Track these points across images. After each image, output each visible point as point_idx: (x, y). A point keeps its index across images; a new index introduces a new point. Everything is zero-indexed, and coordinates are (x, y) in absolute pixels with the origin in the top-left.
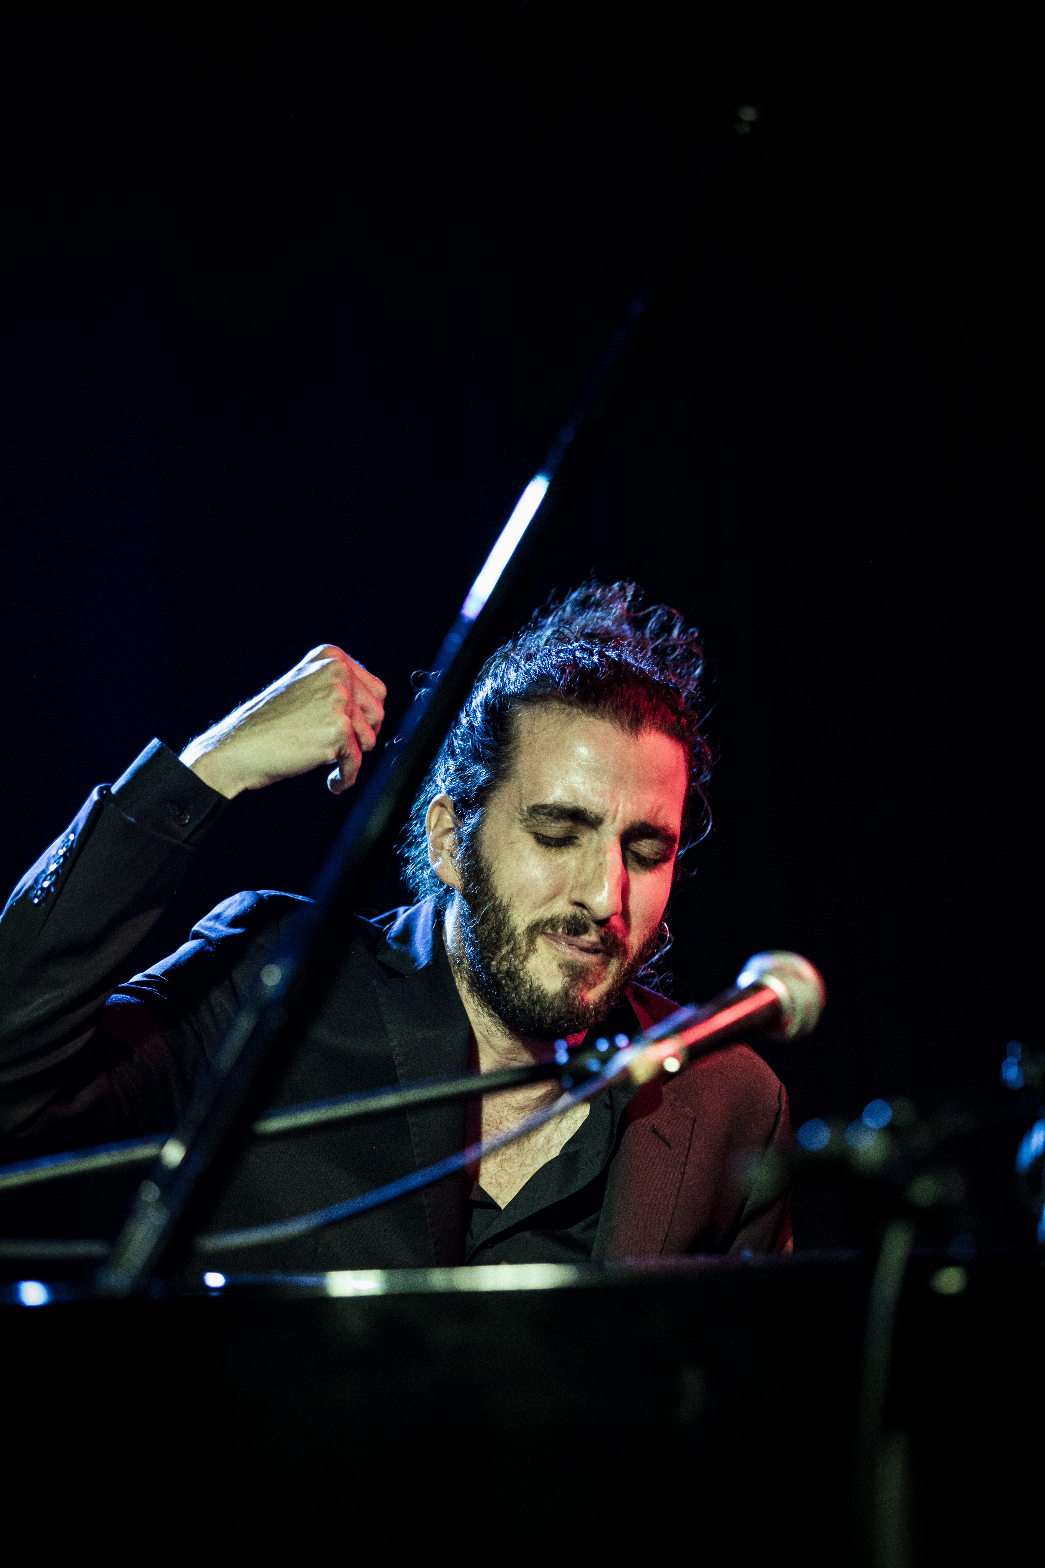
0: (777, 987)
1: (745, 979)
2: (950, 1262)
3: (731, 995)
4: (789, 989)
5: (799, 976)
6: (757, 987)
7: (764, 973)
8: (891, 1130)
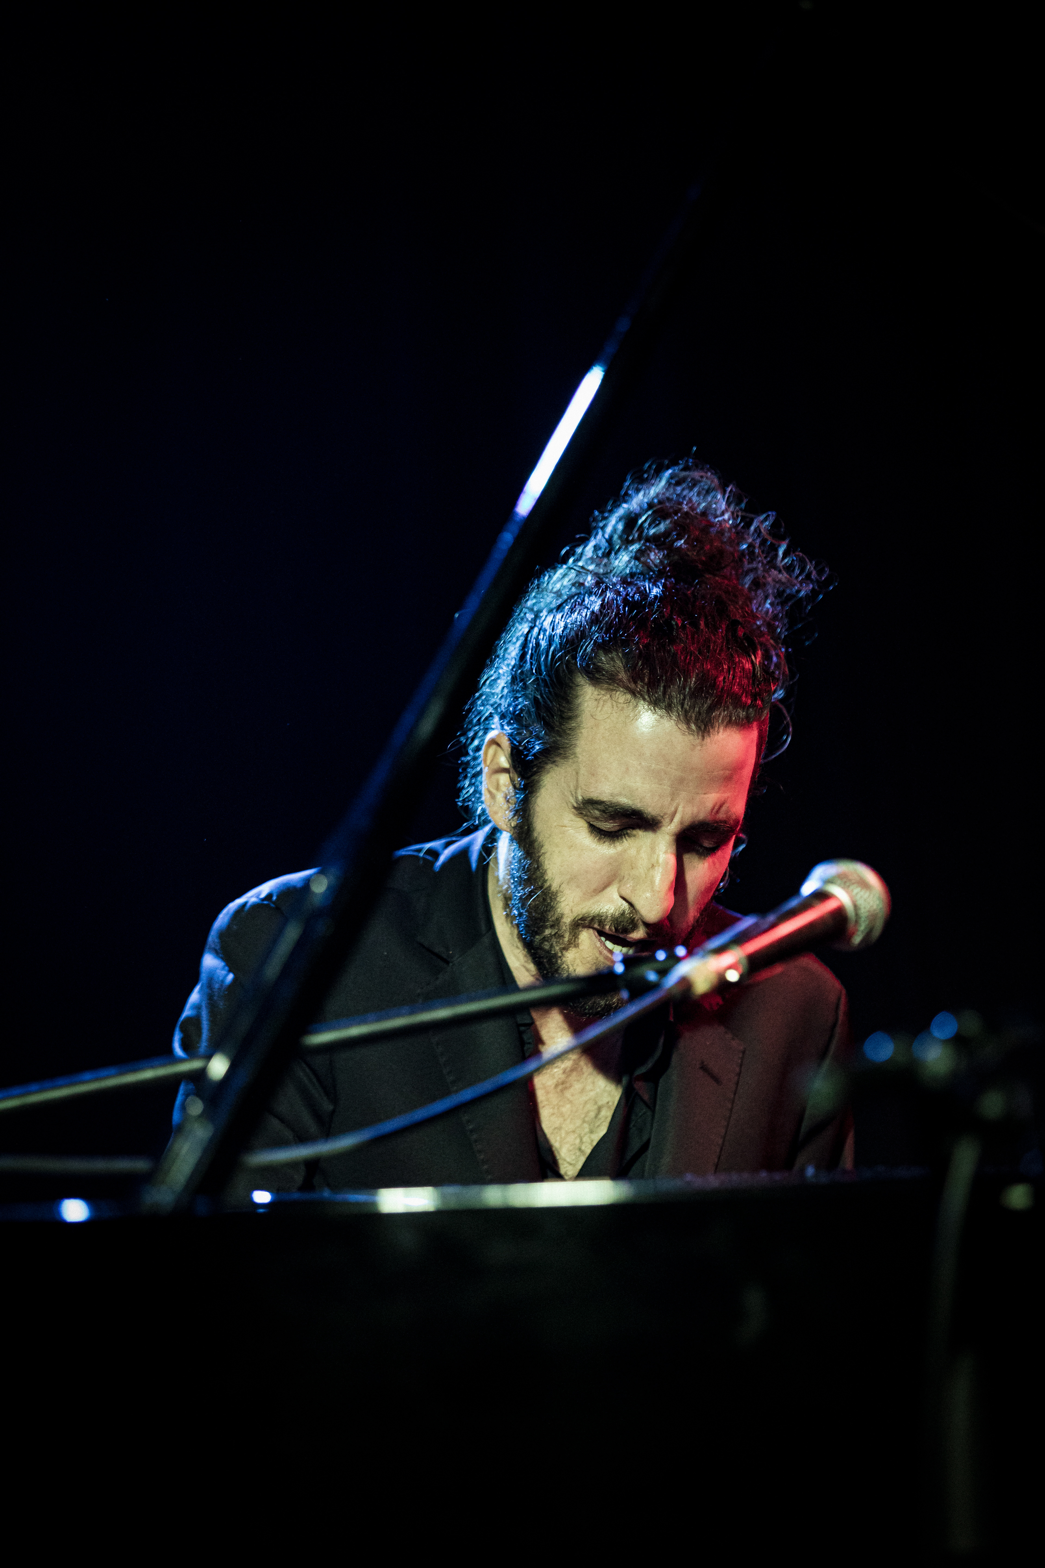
0: (842, 896)
1: (808, 888)
2: (1019, 1179)
3: (794, 903)
4: (852, 898)
5: (864, 885)
6: (821, 896)
7: (829, 881)
8: (959, 1042)
